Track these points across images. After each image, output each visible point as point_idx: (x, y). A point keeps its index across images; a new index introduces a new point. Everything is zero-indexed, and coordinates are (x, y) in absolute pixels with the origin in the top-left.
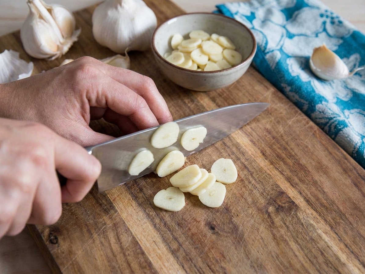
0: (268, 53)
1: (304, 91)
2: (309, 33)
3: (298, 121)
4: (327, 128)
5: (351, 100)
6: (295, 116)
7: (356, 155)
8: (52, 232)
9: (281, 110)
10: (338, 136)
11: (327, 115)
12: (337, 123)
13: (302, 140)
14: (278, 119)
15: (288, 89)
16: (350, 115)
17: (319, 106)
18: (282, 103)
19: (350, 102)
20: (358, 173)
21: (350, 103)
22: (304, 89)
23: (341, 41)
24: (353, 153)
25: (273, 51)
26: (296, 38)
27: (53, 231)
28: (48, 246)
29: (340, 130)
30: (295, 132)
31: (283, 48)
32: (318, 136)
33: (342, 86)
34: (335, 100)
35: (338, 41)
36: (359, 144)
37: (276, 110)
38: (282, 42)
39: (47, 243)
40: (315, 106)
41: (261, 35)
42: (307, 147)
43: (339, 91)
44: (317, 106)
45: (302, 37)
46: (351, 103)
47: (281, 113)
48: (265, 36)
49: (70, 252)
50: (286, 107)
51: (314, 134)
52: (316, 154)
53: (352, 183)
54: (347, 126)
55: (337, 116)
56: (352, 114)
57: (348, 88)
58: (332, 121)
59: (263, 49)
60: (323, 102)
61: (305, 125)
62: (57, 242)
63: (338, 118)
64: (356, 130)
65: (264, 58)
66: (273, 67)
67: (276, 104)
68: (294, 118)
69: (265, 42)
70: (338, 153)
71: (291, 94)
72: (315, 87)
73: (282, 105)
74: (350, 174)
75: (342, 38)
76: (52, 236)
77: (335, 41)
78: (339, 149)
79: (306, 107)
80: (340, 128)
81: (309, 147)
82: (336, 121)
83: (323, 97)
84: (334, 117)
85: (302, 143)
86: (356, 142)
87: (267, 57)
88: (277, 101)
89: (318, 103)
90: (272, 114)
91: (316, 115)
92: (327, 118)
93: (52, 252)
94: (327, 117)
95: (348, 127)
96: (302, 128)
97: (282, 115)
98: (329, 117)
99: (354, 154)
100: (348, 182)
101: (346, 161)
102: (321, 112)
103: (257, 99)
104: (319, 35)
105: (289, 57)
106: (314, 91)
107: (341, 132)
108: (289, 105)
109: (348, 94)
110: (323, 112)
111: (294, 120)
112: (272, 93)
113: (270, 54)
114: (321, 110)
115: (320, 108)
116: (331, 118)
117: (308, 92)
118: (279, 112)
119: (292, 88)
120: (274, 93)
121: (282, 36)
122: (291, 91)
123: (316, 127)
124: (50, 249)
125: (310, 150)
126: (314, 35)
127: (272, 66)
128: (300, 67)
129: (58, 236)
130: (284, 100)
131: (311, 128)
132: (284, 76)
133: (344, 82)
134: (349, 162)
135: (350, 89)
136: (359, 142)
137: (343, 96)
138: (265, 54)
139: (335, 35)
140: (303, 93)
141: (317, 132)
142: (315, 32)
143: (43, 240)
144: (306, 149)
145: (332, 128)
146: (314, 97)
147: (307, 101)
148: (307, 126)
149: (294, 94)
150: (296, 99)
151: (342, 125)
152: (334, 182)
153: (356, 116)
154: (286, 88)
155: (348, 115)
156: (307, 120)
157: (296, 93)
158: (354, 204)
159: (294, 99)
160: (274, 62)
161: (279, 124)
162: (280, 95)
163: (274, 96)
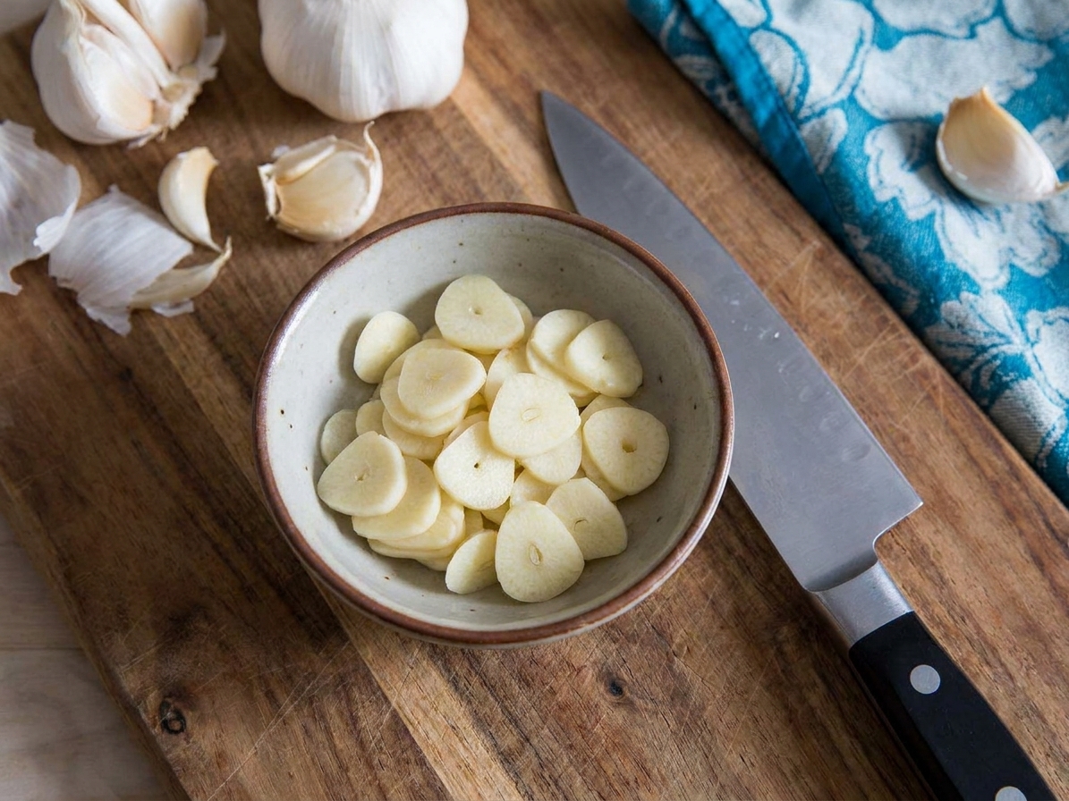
0: (808, 119)
1: (909, 256)
2: (947, 22)
3: (886, 354)
4: (968, 376)
5: (1054, 273)
6: (876, 336)
7: (1045, 465)
8: (169, 700)
9: (838, 316)
10: (997, 403)
11: (973, 338)
12: (998, 362)
13: (892, 415)
14: (826, 345)
15: (862, 242)
16: (1045, 330)
17: (951, 307)
18: (843, 293)
19: (1048, 280)
20: (1048, 524)
21: (1048, 286)
22: (910, 247)
23: (1048, 55)
24: (1037, 458)
25: (822, 112)
26: (904, 45)
27: (170, 696)
28: (159, 739)
29: (1006, 386)
30: (873, 390)
31: (858, 94)
32: (941, 402)
33: (1031, 223)
34: (1003, 279)
35: (1040, 55)
36: (1057, 434)
37: (822, 314)
38: (855, 73)
39: (156, 731)
40: (937, 305)
41: (789, 53)
42: (905, 439)
43: (1021, 241)
44: (943, 305)
45: (924, 40)
46: (1053, 286)
47: (836, 326)
48: (801, 56)
49: (221, 758)
50: (854, 303)
51: (929, 397)
52: (929, 460)
53: (1025, 552)
54: (1027, 374)
55: (1002, 341)
56: (1050, 323)
57: (1047, 229)
58: (987, 356)
59: (792, 105)
60: (964, 295)
61: (905, 367)
62: (182, 730)
63: (1004, 348)
64: (1054, 386)
65: (793, 136)
66: (821, 169)
67: (825, 295)
68: (875, 344)
69: (799, 79)
70: (994, 458)
71: (870, 260)
72: (946, 236)
73: (842, 299)
74: (1024, 525)
75: (1052, 43)
76: (167, 712)
77: (1027, 51)
78: (999, 447)
79: (911, 305)
80: (1005, 379)
81: (913, 438)
82: (995, 357)
83: (966, 276)
84: (994, 345)
85: (891, 425)
86: (1050, 428)
87: (806, 131)
88: (826, 285)
89: (948, 298)
90: (811, 330)
91: (938, 333)
92: (970, 346)
93: (169, 756)
94: (970, 341)
95: (1029, 379)
96: (895, 376)
97: (841, 332)
98: (978, 343)
99: (1042, 460)
100: (1016, 549)
101: (1015, 486)
102: (956, 325)
103: (766, 278)
104: (980, 29)
105: (874, 123)
106: (939, 254)
107: (1008, 392)
108: (864, 296)
109: (1045, 254)
110: (960, 326)
111: (875, 349)
112: (815, 256)
113: (814, 121)
114: (953, 320)
115: (951, 312)
116: (984, 349)
117: (920, 258)
118: (831, 323)
119: (872, 241)
120: (820, 257)
121: (861, 42)
122: (870, 249)
123: (938, 373)
124: (165, 748)
125: (913, 447)
126: (964, 32)
127: (819, 163)
128: (909, 157)
129: (185, 713)
130: (848, 282)
131: (924, 375)
132: (852, 201)
133: (1041, 206)
134: (1026, 488)
135: (1055, 234)
136: (1057, 425)
137: (1031, 258)
138: (799, 123)
139: (1030, 31)
140: (907, 260)
141: (941, 389)
142: (966, 19)
143: (142, 721)
144: (902, 446)
145: (984, 379)
146: (937, 277)
147: (915, 286)
148: (912, 369)
149: (879, 261)
150: (885, 277)
151: (1012, 371)
152: (976, 550)
153: (1060, 333)
154: (856, 237)
155: (1038, 331)
156: (912, 349)
157: (885, 260)
158: (1027, 617)
159: (878, 275)
160: (826, 149)
161: (828, 363)
162: (840, 262)
163: (818, 264)
